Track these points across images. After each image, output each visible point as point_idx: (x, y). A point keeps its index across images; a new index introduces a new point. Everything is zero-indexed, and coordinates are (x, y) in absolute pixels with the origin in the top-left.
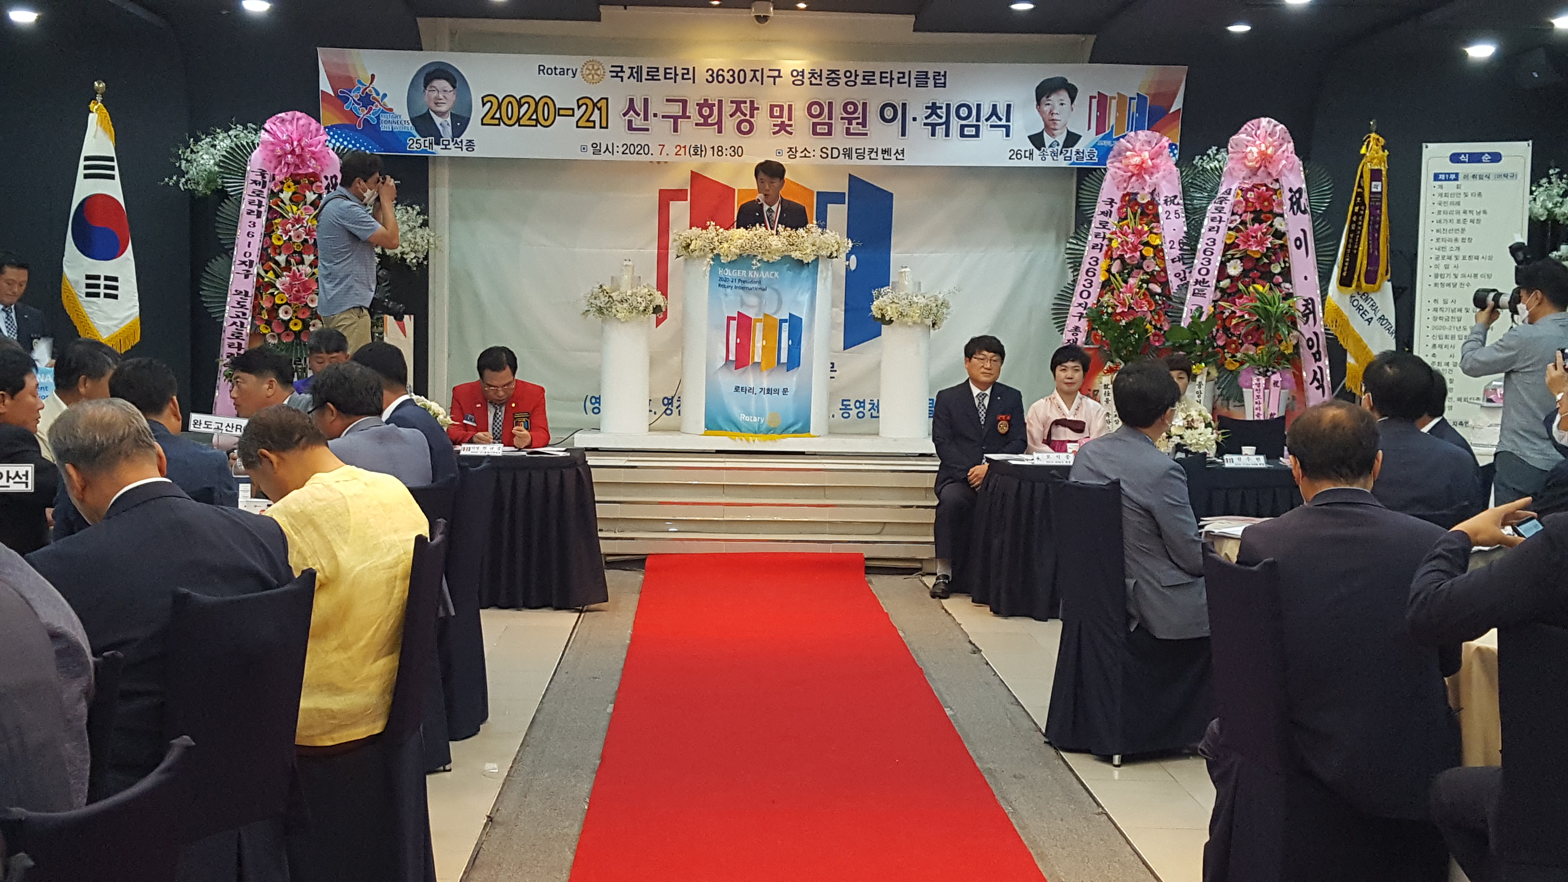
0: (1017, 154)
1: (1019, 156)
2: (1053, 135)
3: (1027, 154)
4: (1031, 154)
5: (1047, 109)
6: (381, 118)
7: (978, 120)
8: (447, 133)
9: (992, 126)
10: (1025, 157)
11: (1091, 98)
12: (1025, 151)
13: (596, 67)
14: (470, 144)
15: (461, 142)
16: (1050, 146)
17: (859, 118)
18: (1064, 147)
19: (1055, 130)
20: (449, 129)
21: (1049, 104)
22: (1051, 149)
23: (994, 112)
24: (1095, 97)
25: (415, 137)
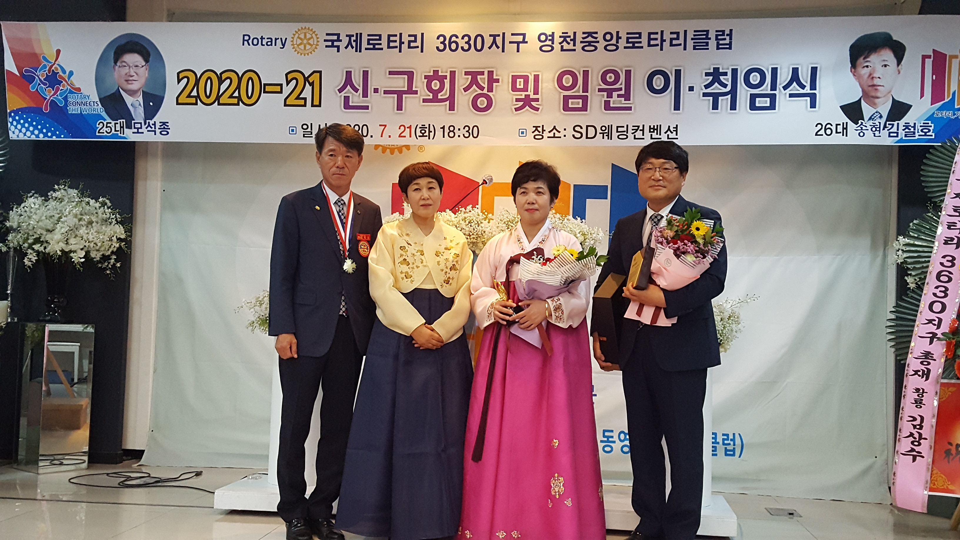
0: (825, 130)
1: (828, 132)
2: (873, 105)
3: (840, 129)
4: (845, 128)
5: (865, 72)
6: (70, 100)
7: (774, 87)
8: (138, 114)
9: (791, 96)
10: (837, 132)
11: (924, 57)
12: (837, 125)
13: (308, 36)
14: (165, 127)
15: (154, 124)
16: (870, 119)
17: (621, 89)
18: (887, 120)
19: (878, 98)
20: (141, 110)
21: (867, 66)
22: (871, 122)
23: (795, 77)
24: (929, 57)
25: (105, 120)
